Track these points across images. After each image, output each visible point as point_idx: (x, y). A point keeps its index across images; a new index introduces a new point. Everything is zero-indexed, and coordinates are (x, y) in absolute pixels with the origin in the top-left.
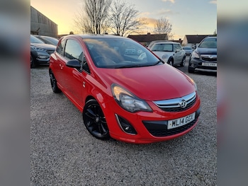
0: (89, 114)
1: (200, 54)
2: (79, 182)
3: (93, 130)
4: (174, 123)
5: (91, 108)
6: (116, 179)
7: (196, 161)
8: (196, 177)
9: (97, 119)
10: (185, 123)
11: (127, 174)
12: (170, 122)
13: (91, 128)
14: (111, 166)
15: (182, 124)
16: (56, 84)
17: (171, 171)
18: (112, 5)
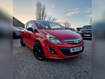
0: (36, 49)
1: (82, 31)
2: (30, 76)
3: (38, 56)
4: (73, 50)
5: (37, 46)
6: (48, 74)
7: (85, 67)
8: (85, 73)
9: (40, 51)
10: (78, 50)
11: (53, 72)
12: (71, 49)
13: (37, 56)
14: (45, 70)
15: (77, 51)
16: (23, 42)
17: (73, 71)
18: (47, 17)
